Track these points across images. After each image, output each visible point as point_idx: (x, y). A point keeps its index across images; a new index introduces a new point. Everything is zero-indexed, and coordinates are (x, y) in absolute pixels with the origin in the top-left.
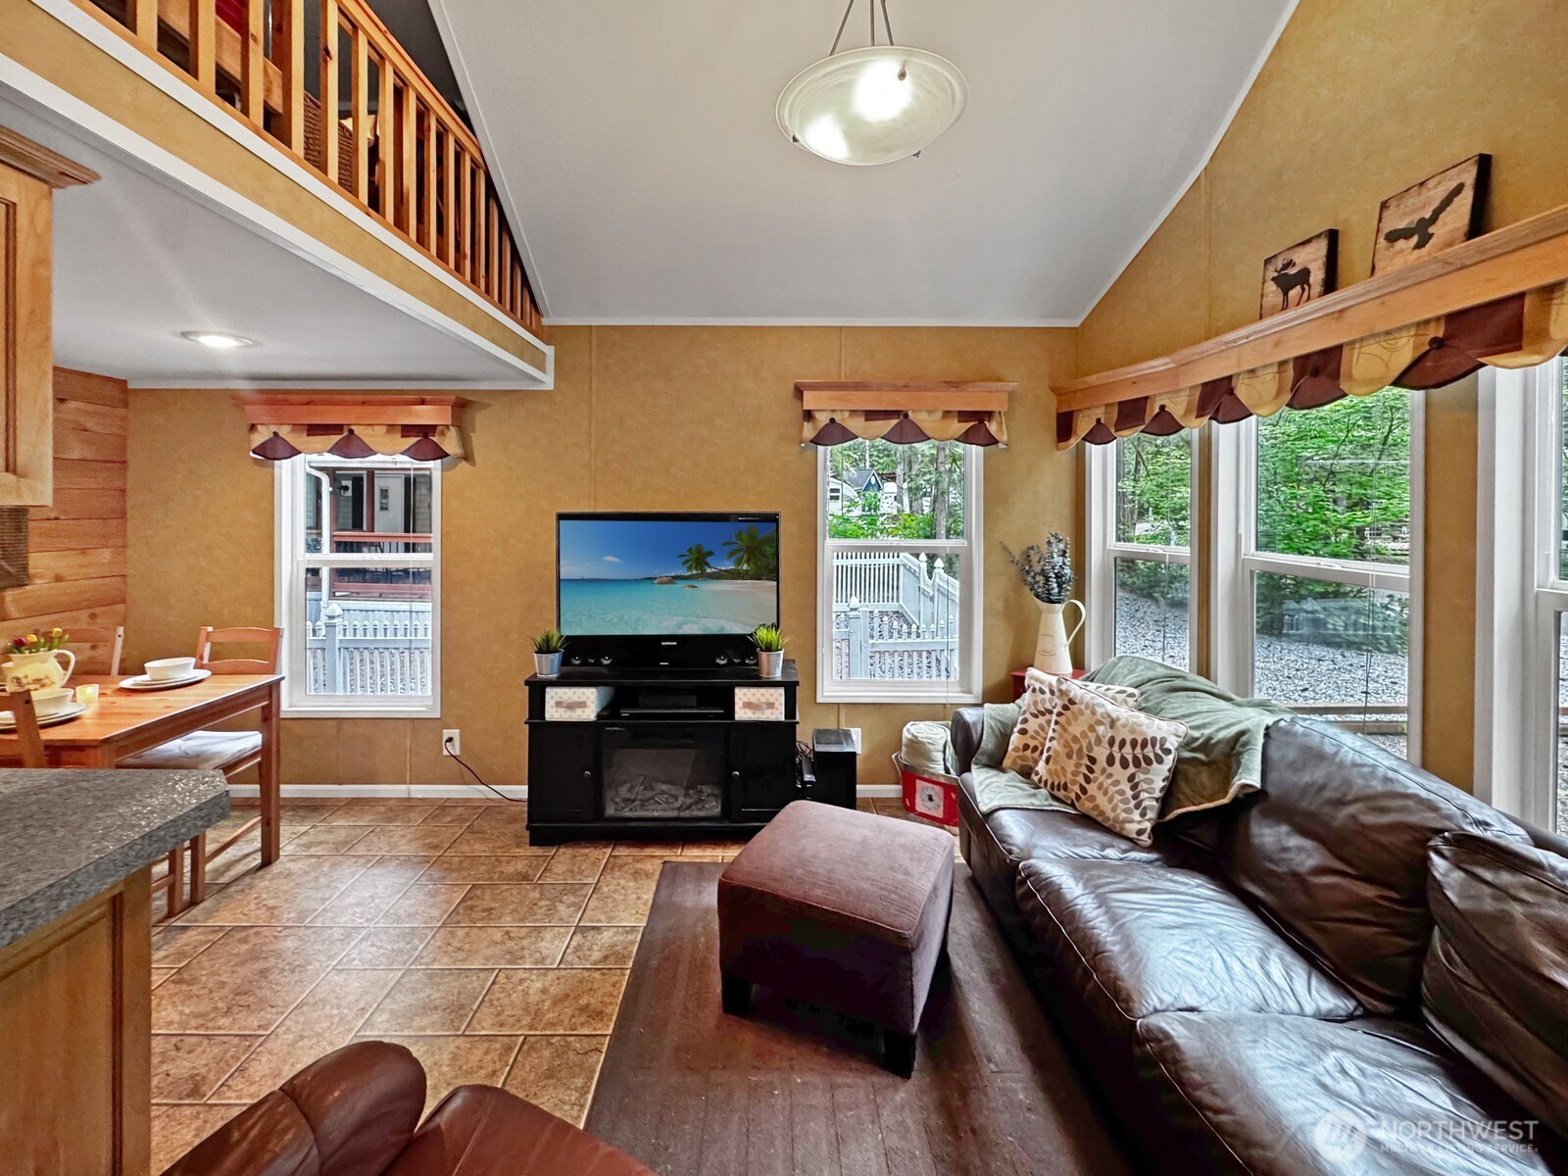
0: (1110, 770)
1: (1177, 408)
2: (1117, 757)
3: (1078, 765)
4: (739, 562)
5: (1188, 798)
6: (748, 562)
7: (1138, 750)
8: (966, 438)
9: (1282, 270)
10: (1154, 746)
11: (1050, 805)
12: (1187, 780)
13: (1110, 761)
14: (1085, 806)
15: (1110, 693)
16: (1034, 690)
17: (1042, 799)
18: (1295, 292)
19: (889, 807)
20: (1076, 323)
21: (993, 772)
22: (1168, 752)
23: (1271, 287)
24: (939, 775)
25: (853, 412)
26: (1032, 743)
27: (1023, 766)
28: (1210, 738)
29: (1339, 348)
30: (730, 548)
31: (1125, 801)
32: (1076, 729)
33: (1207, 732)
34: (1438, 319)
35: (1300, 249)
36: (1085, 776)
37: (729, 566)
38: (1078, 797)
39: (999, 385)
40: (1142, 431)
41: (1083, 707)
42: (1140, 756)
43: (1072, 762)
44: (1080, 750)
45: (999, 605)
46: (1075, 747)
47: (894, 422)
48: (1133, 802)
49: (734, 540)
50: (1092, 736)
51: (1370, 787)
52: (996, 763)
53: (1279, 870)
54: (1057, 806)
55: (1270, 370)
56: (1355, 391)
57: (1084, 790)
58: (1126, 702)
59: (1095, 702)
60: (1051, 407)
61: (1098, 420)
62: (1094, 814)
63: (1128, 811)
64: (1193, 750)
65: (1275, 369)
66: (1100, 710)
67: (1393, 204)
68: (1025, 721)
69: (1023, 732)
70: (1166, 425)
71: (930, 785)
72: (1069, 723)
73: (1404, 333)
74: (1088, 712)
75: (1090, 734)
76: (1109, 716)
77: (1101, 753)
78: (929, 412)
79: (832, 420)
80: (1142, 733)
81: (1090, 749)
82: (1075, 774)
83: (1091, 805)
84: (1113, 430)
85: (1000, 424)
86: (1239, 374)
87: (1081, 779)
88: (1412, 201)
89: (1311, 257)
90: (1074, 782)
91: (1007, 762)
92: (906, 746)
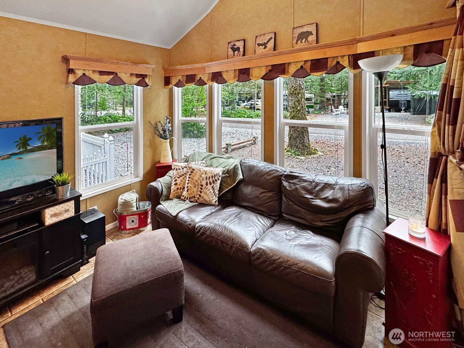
0: (207, 187)
1: (205, 78)
2: (208, 182)
3: (198, 189)
4: (43, 142)
5: (225, 187)
6: (47, 141)
7: (214, 178)
8: (138, 84)
9: (233, 46)
10: (217, 176)
11: (192, 204)
12: (224, 182)
13: (207, 184)
14: (201, 200)
15: (199, 164)
16: (177, 169)
17: (188, 204)
18: (236, 52)
19: (112, 233)
20: (170, 48)
21: (169, 201)
22: (220, 176)
23: (230, 50)
24: (135, 212)
25: (94, 71)
26: (179, 187)
27: (177, 195)
28: (228, 169)
29: (249, 68)
30: (39, 135)
31: (211, 195)
32: (196, 178)
33: (227, 168)
34: (270, 65)
35: (237, 42)
36: (200, 191)
37: (39, 144)
38: (198, 198)
39: (148, 66)
40: (194, 84)
41: (197, 170)
42: (214, 180)
43: (196, 188)
44: (198, 184)
45: (148, 143)
46: (197, 183)
47: (112, 76)
48: (213, 194)
49: (41, 131)
50: (201, 178)
51: (266, 170)
52: (168, 198)
53: (252, 197)
54: (194, 204)
55: (232, 71)
56: (253, 79)
57: (200, 196)
58: (203, 165)
59: (200, 168)
60: (162, 74)
61: (179, 80)
62: (203, 202)
63: (212, 197)
64: (225, 174)
65: (234, 71)
66: (202, 170)
67: (258, 37)
68: (176, 180)
69: (176, 184)
70: (201, 83)
71: (132, 216)
72: (194, 177)
73: (263, 67)
74: (199, 172)
75: (200, 178)
76: (205, 171)
77: (204, 183)
78: (125, 73)
79: (84, 74)
80: (214, 173)
81: (201, 182)
82: (197, 192)
83: (202, 199)
84: (185, 83)
85: (149, 79)
86: (223, 71)
87: (199, 193)
88: (262, 38)
89: (240, 44)
90: (197, 195)
91: (171, 196)
92: (121, 205)
